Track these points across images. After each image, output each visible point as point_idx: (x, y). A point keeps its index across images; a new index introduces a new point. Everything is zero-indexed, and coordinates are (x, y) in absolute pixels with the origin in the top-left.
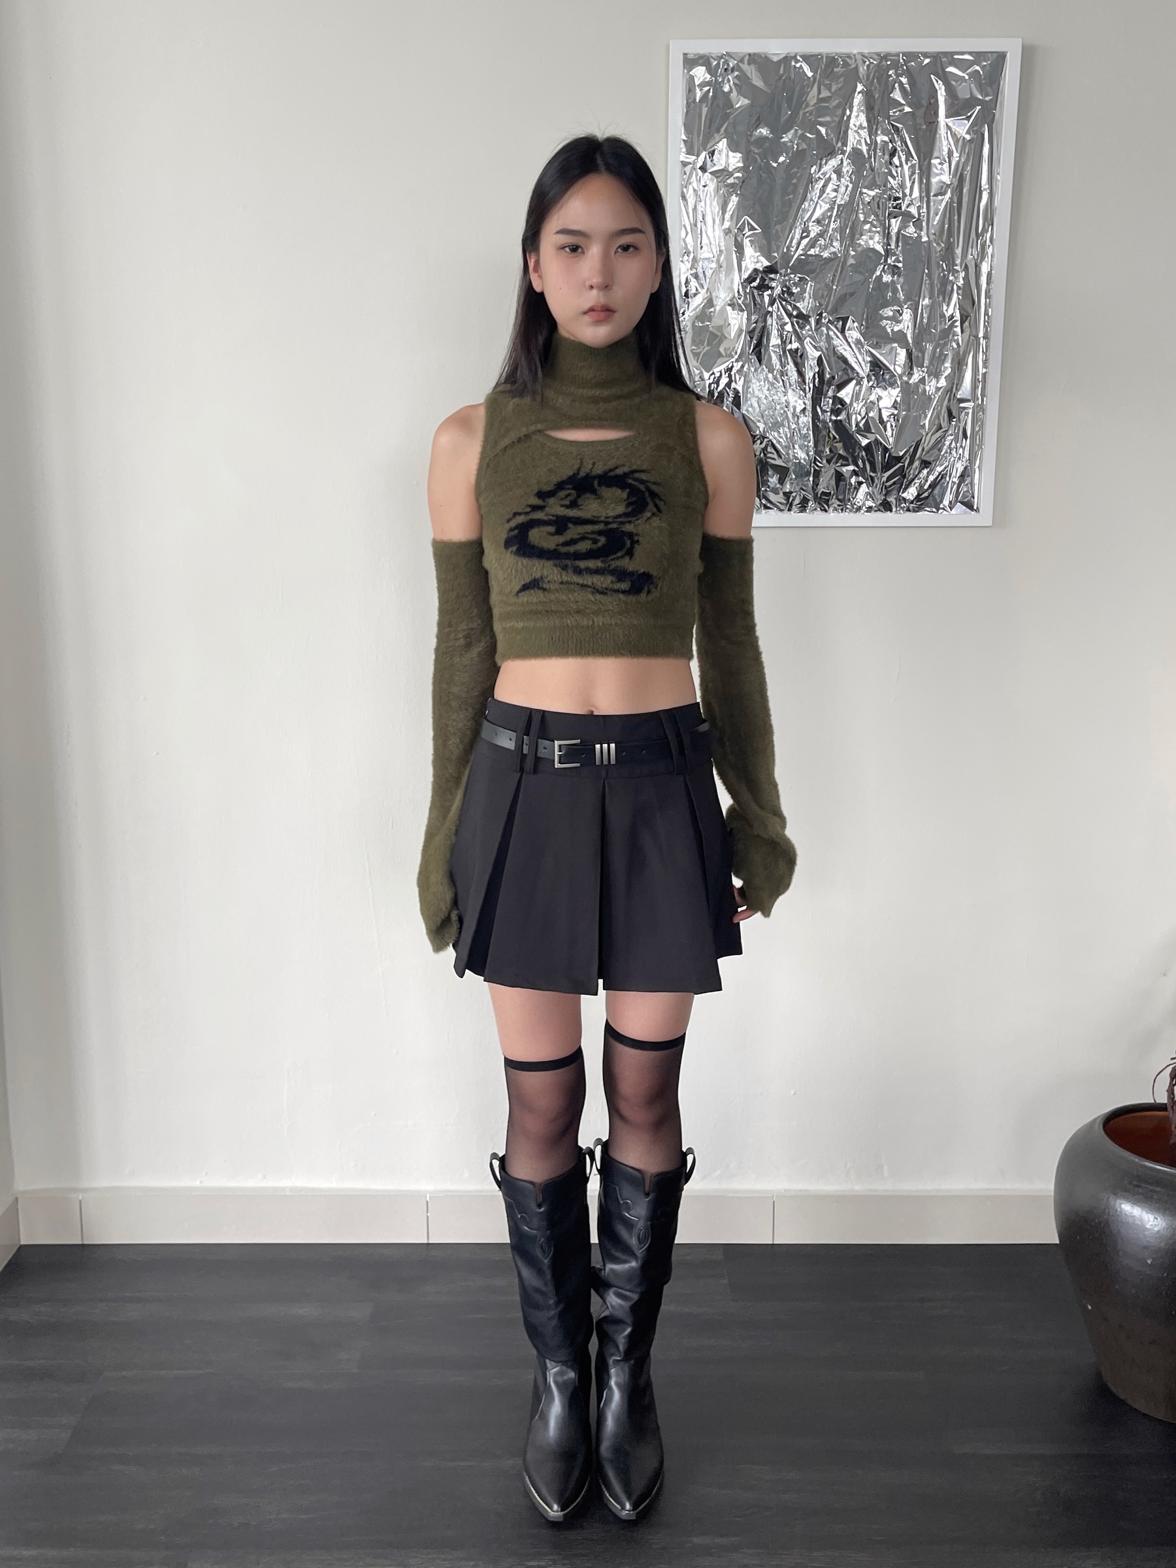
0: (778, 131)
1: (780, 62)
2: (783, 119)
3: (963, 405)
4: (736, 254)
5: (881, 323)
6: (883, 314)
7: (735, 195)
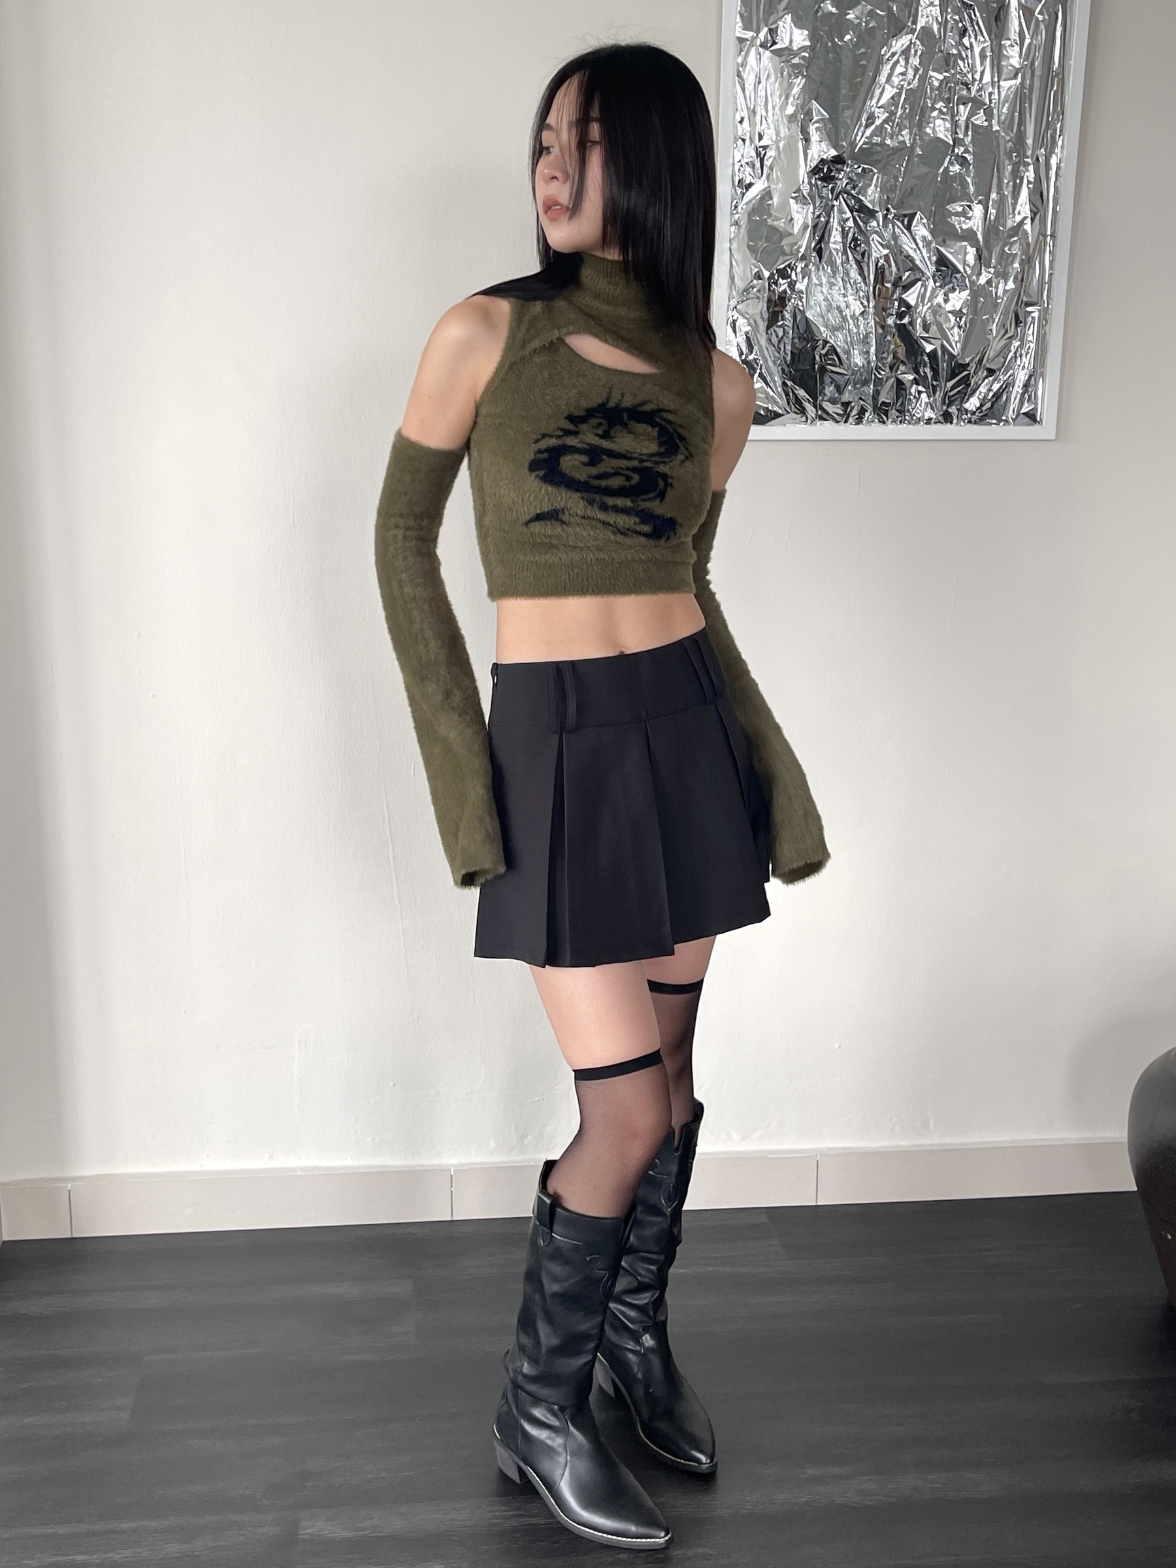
0: (843, 7)
3: (1029, 309)
4: (802, 142)
5: (949, 220)
6: (951, 209)
7: (800, 77)
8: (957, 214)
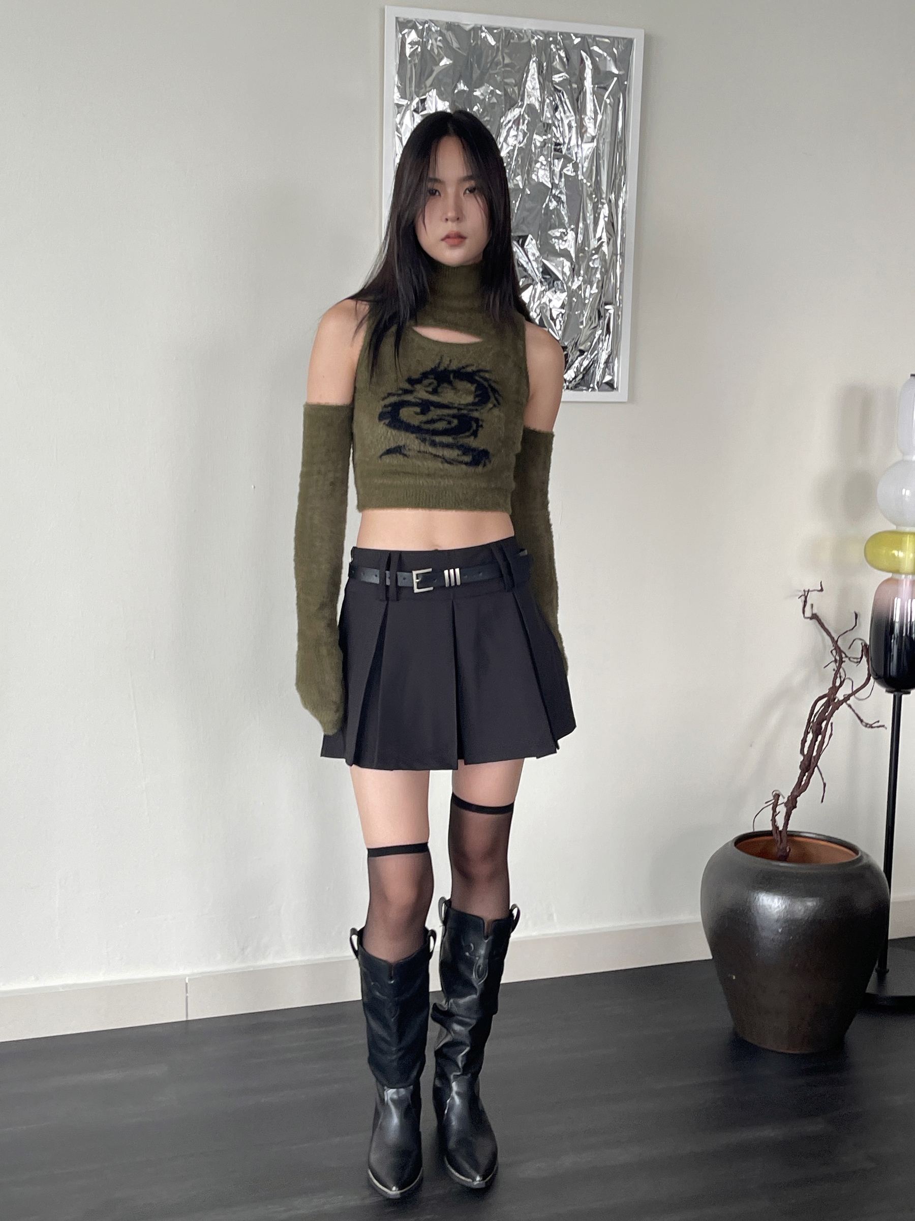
0: (473, 86)
1: (470, 30)
2: (475, 76)
3: (607, 307)
5: (551, 241)
6: (552, 234)
8: (556, 237)
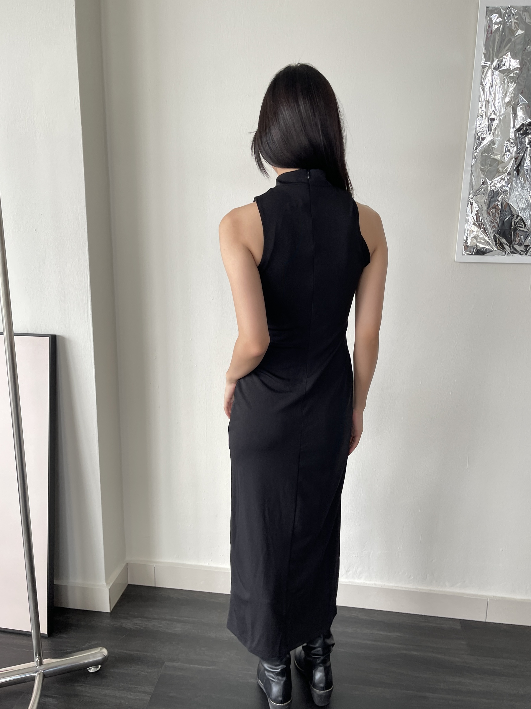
4: (513, 115)
7: (514, 83)
